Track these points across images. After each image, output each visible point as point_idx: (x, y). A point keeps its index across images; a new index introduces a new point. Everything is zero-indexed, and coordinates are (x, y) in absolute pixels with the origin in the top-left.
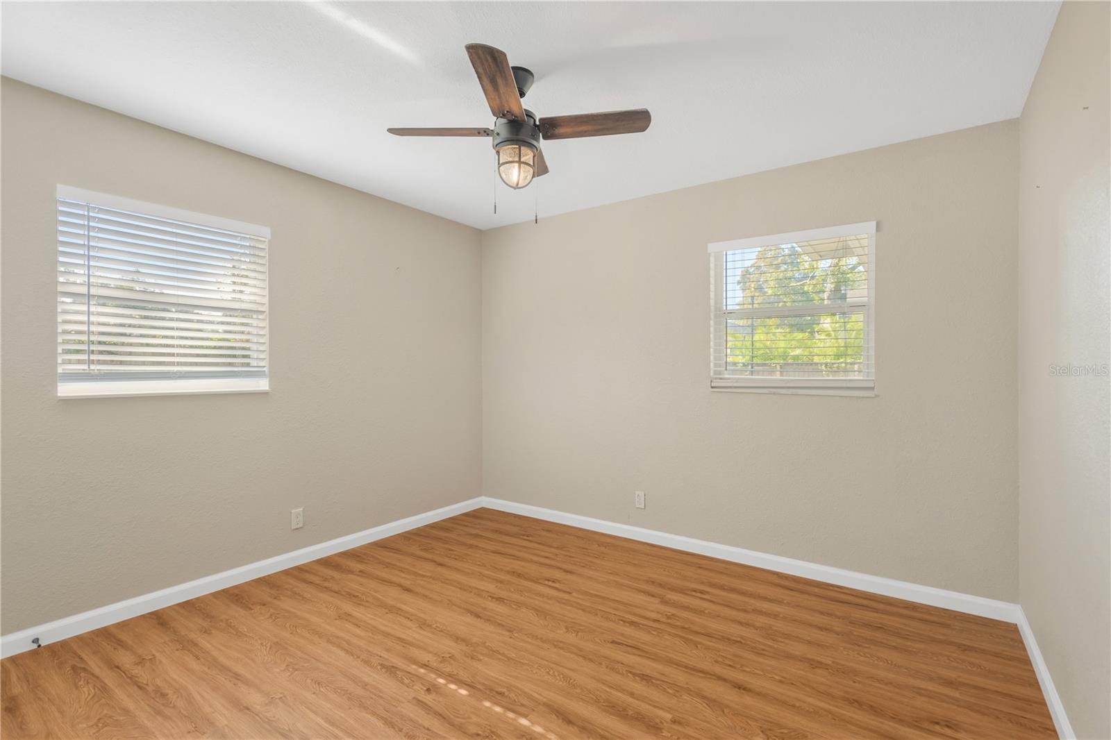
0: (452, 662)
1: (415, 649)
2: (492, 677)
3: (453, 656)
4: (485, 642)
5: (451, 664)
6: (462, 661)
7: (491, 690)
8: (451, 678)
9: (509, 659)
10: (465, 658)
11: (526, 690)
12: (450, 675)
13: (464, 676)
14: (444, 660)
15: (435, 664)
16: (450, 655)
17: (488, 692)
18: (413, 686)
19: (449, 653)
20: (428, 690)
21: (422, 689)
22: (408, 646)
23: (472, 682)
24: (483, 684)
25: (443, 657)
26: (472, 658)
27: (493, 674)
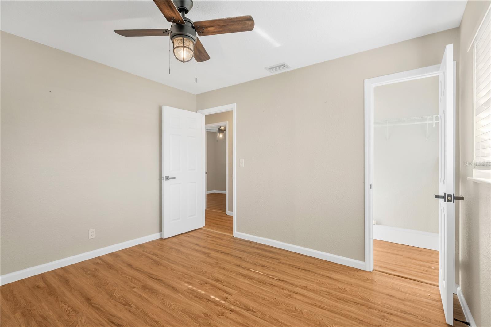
0: (218, 313)
1: (241, 322)
2: (198, 304)
3: (218, 316)
4: (199, 326)
5: (218, 311)
6: (213, 312)
7: (200, 298)
8: (217, 304)
9: (188, 314)
10: (211, 314)
11: (184, 298)
12: (218, 305)
13: (212, 305)
14: (223, 314)
15: (227, 312)
16: (220, 317)
17: (201, 297)
18: (234, 300)
19: (220, 318)
20: (227, 299)
21: (229, 299)
22: (244, 324)
23: (207, 301)
24: (203, 301)
25: (223, 316)
26: (207, 315)
27: (198, 305)
